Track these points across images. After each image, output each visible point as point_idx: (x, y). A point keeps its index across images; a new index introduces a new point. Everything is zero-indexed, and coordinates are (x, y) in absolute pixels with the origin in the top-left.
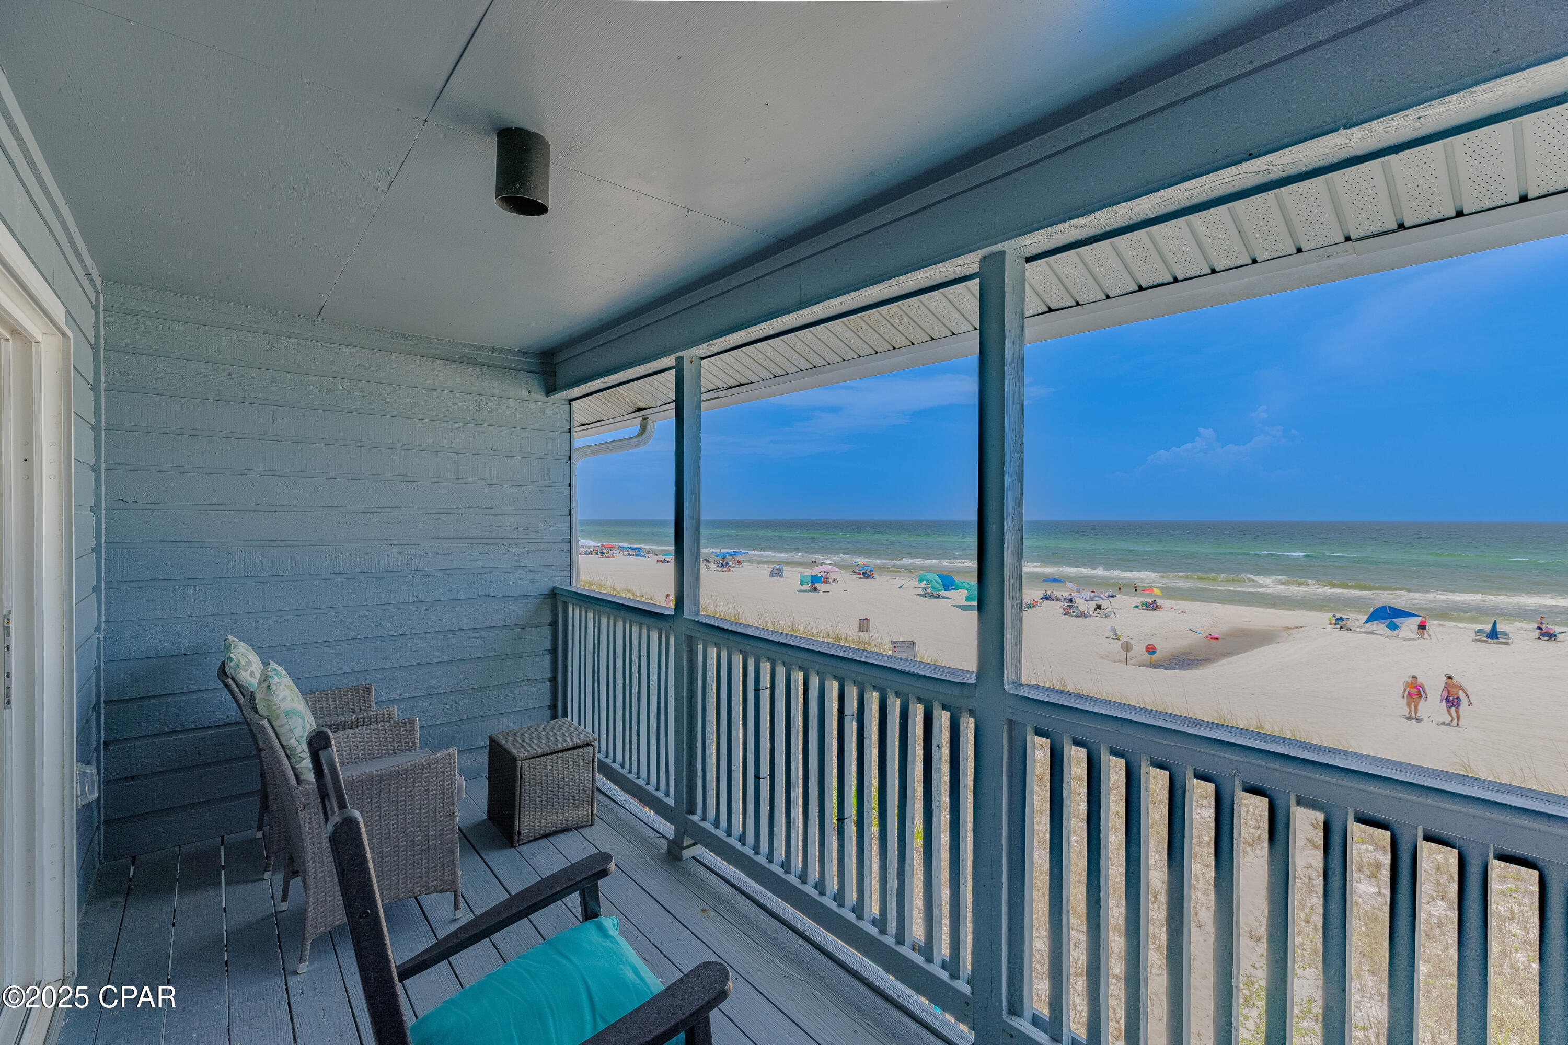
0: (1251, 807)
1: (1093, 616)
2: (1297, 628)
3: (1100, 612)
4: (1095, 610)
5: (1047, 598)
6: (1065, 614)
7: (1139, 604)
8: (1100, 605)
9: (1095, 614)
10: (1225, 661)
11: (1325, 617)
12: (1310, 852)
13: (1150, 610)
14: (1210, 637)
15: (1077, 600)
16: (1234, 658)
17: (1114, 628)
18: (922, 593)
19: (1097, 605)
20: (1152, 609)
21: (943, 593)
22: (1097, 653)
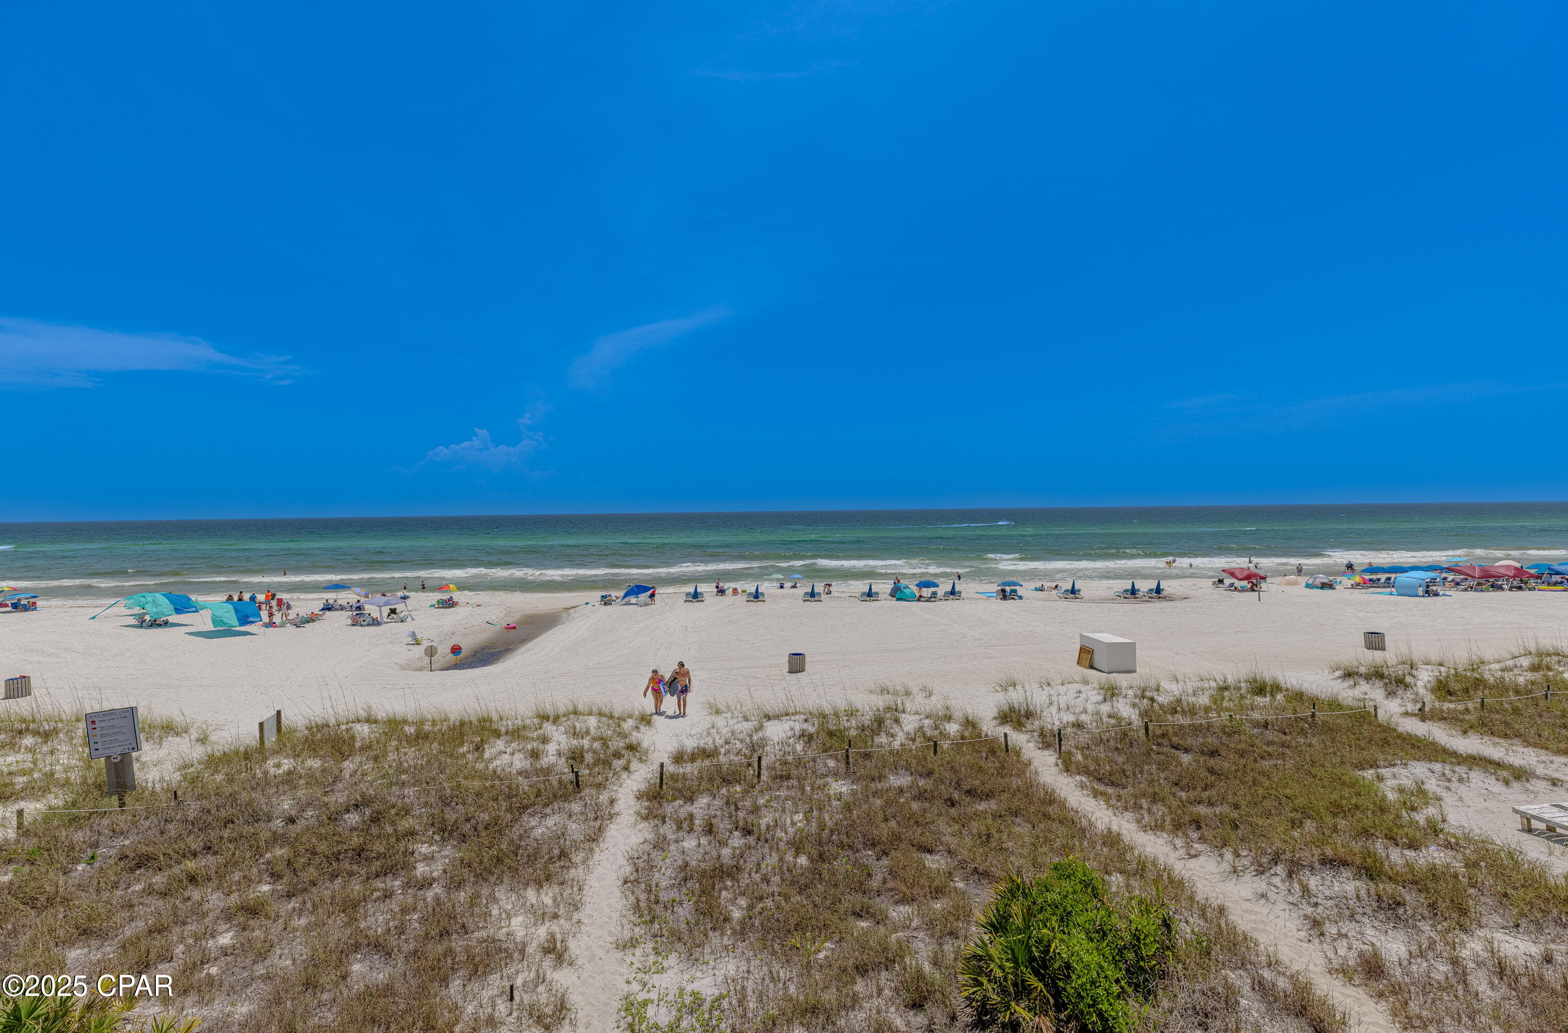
0: (587, 798)
1: (386, 623)
2: (573, 607)
3: (395, 616)
4: (389, 615)
5: (328, 608)
6: (353, 625)
7: (435, 602)
8: (395, 609)
9: (389, 620)
10: (523, 649)
11: (595, 596)
12: (641, 826)
13: (446, 608)
14: (509, 628)
15: (366, 606)
16: (530, 645)
17: (414, 633)
18: (133, 621)
19: (390, 609)
20: (449, 607)
21: (174, 618)
22: (397, 664)
